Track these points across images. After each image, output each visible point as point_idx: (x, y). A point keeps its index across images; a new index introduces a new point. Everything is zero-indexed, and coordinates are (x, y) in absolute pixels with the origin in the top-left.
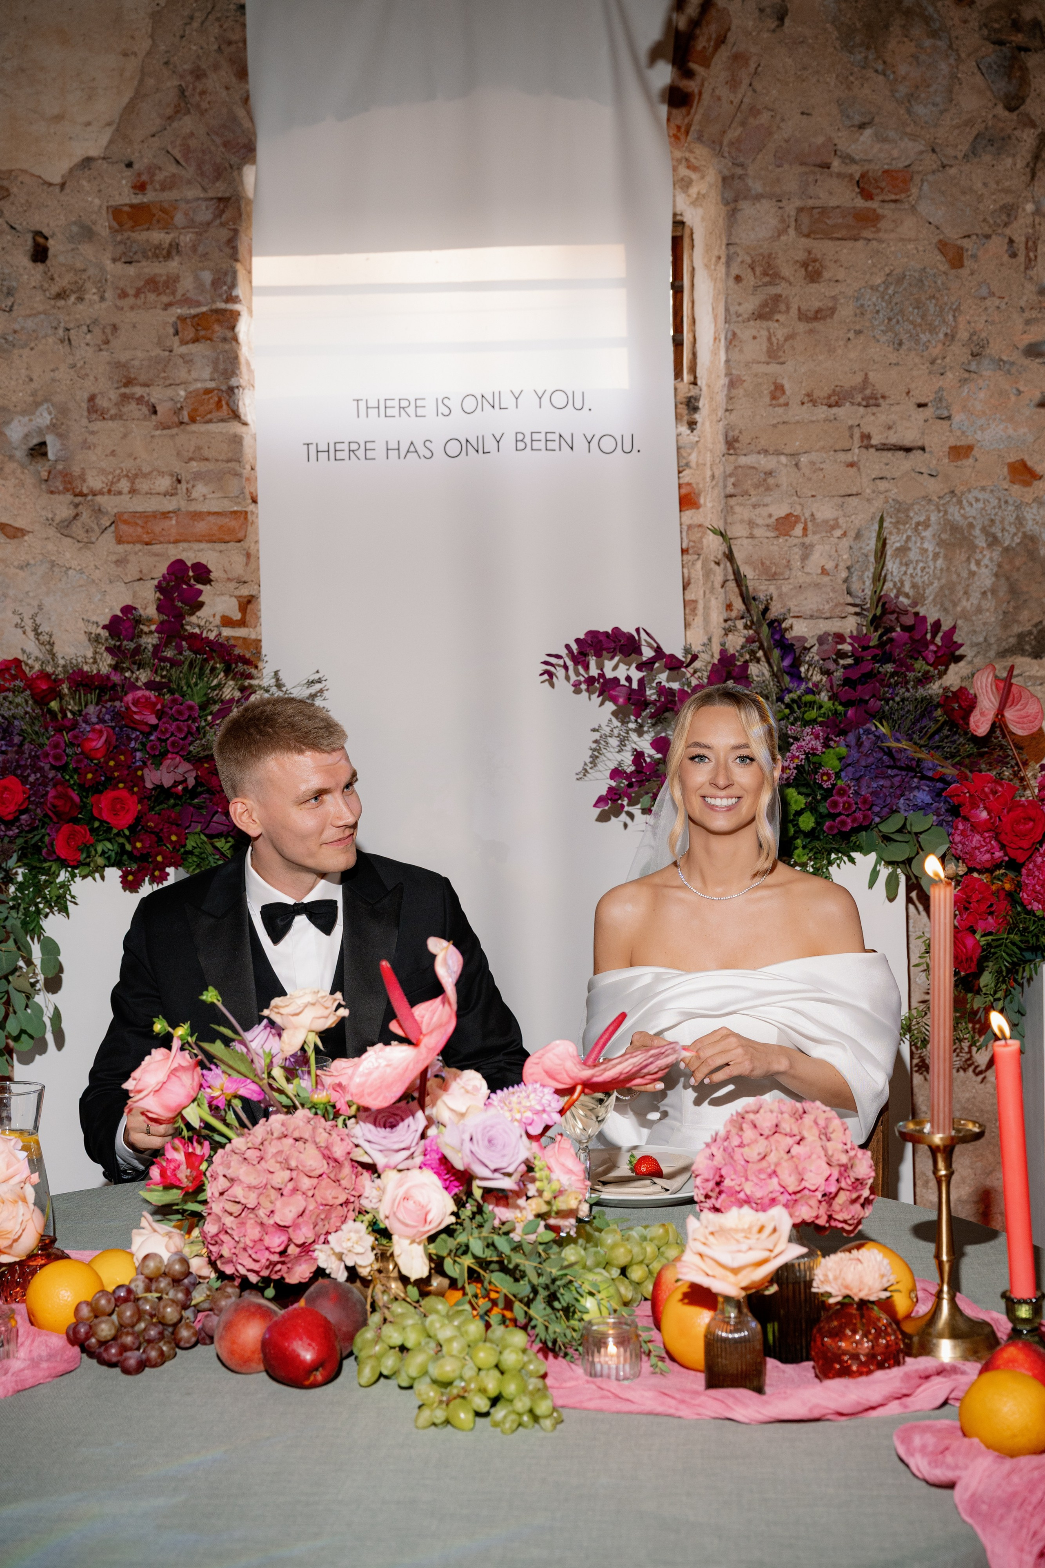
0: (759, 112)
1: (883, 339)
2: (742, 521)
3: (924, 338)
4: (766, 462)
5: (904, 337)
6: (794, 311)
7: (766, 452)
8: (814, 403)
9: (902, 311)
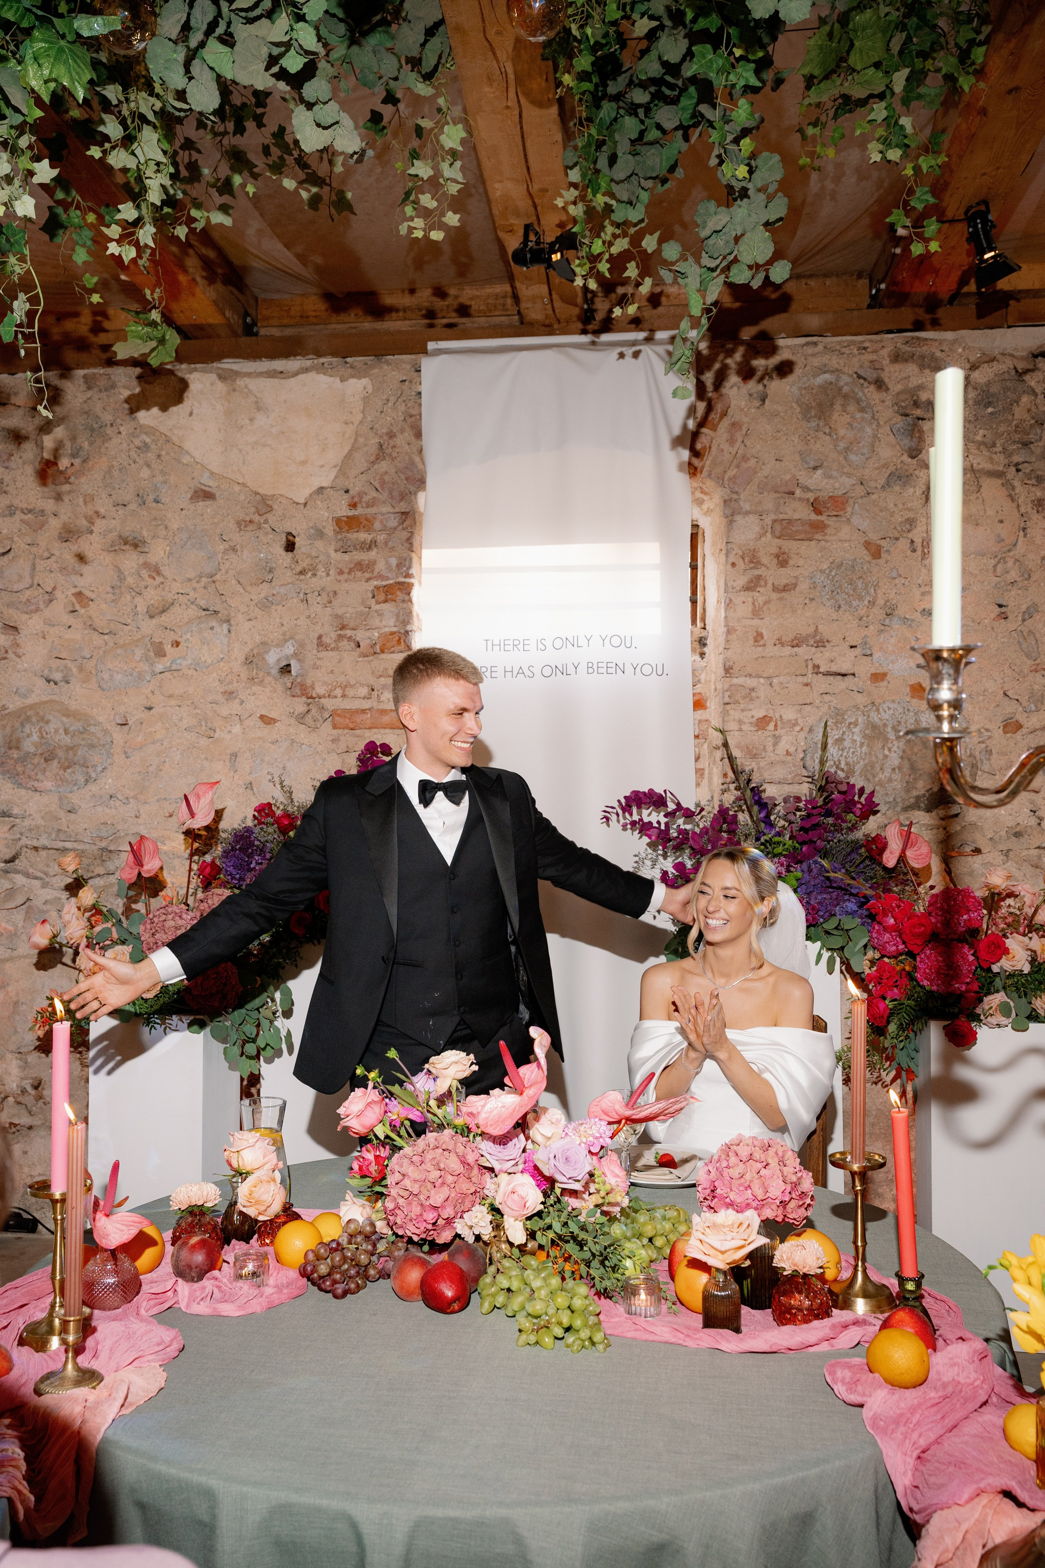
0: (748, 459)
1: (828, 604)
2: (734, 720)
3: (855, 603)
4: (750, 682)
5: (842, 603)
6: (770, 585)
7: (750, 675)
8: (782, 644)
9: (840, 587)
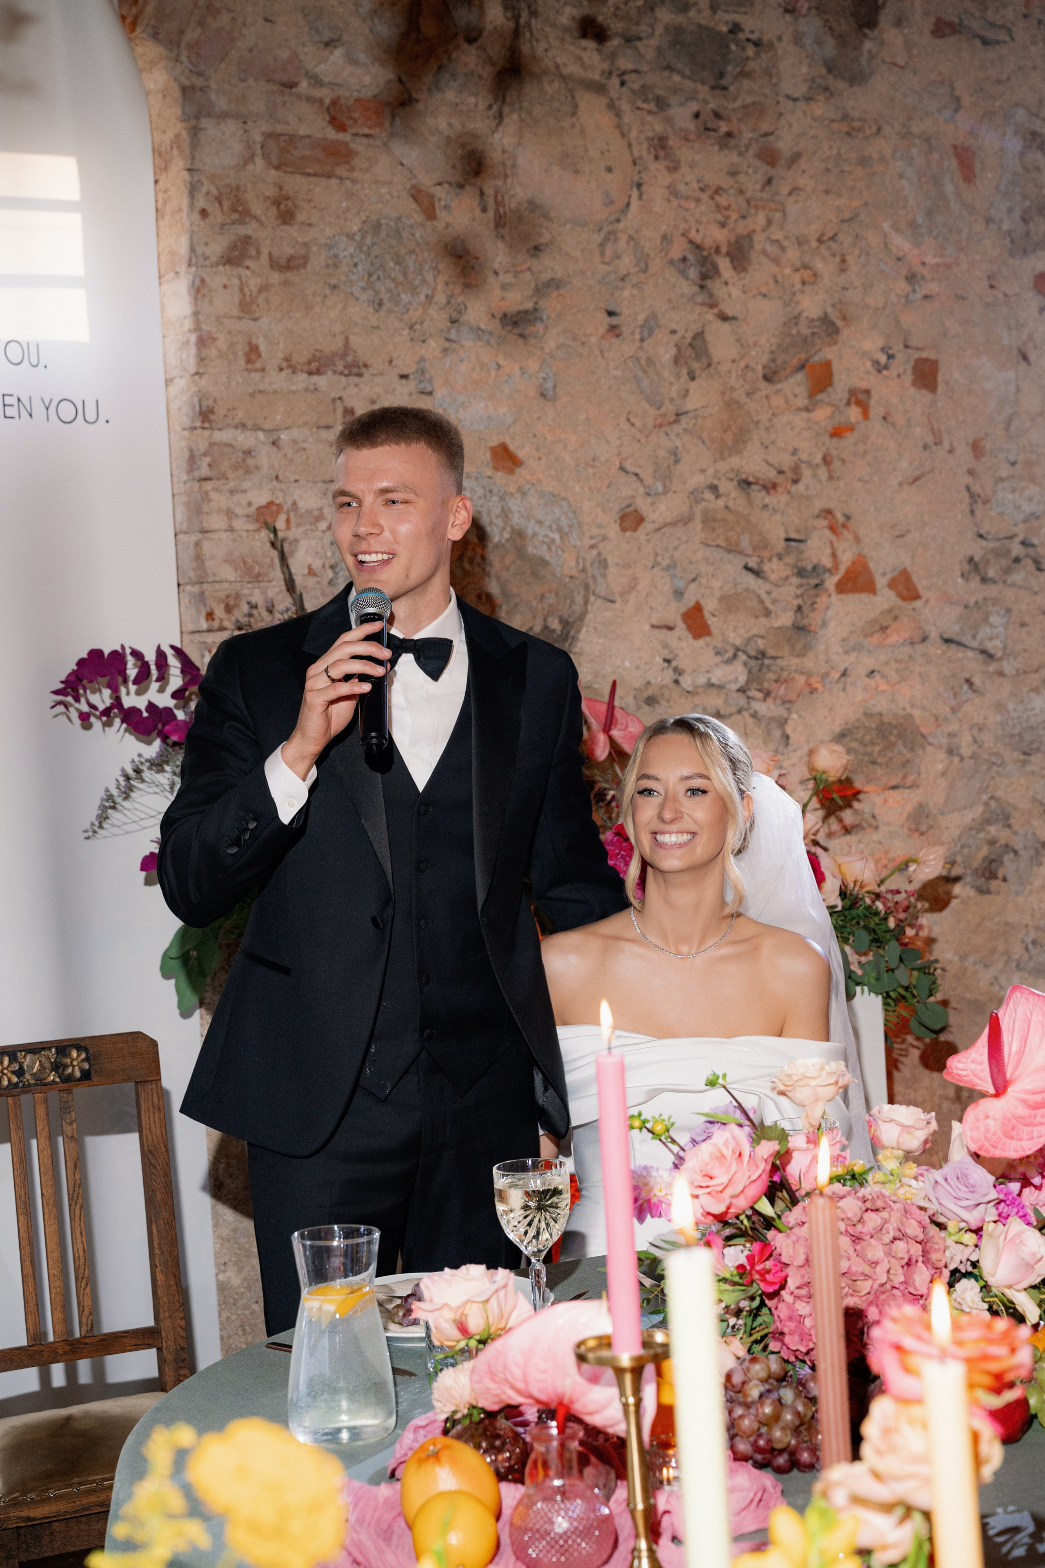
0: (219, 12)
1: (363, 297)
2: (219, 510)
3: (405, 298)
4: (244, 439)
5: (385, 296)
6: (264, 259)
7: (243, 426)
8: (294, 369)
9: (382, 267)
